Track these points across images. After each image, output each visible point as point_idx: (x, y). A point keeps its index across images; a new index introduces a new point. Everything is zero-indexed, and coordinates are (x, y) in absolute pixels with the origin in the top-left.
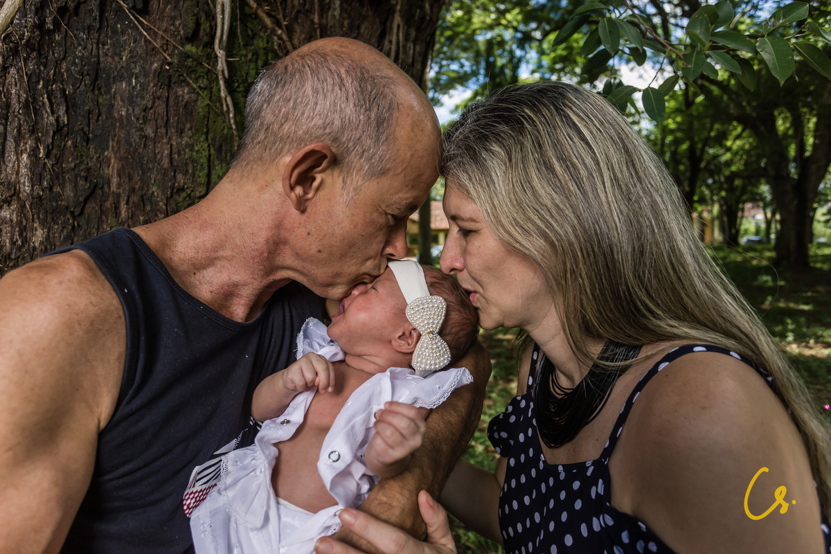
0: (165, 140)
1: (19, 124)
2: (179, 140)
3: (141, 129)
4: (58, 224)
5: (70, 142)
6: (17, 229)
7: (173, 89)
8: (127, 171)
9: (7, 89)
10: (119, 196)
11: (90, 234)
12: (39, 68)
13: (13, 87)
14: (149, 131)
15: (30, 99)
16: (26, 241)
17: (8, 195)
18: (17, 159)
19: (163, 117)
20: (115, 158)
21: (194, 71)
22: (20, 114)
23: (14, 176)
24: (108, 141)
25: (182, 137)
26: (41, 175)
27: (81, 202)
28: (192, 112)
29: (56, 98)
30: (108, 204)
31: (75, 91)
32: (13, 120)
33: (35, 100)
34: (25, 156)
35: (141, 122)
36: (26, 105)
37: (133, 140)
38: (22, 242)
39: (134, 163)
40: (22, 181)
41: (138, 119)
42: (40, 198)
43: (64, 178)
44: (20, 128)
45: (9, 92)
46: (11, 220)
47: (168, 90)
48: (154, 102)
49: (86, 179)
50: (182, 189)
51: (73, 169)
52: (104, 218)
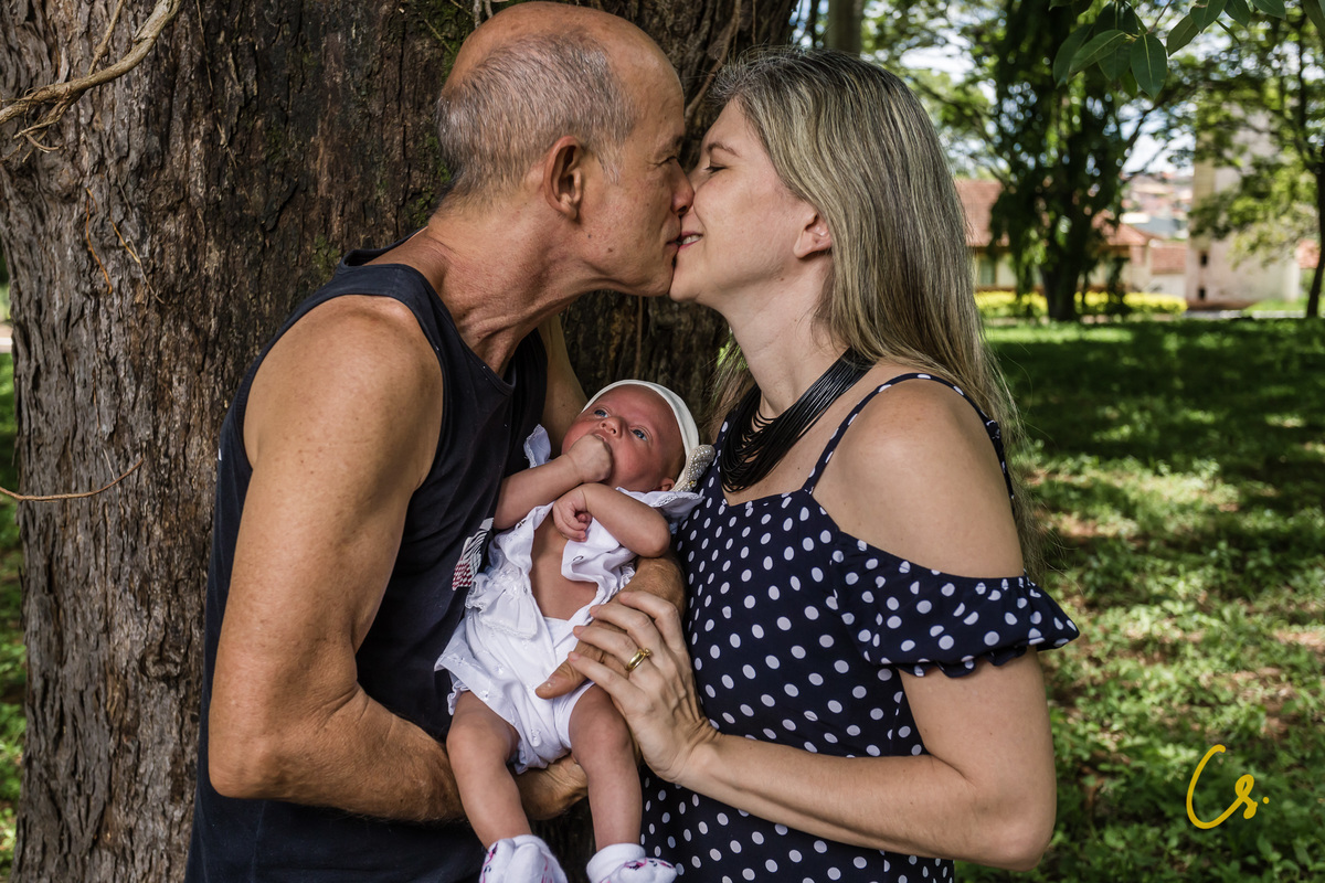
0: (396, 121)
1: (191, 95)
2: (416, 119)
3: (364, 105)
4: (241, 243)
5: (259, 122)
6: (185, 250)
7: (409, 43)
8: (342, 166)
9: (176, 44)
10: (329, 202)
11: (286, 259)
12: (219, 13)
13: (183, 40)
14: (375, 107)
15: (207, 59)
16: (196, 268)
17: (176, 199)
18: (186, 146)
19: (394, 86)
20: (326, 146)
21: (439, 13)
22: (191, 80)
23: (183, 172)
24: (315, 121)
25: (420, 115)
26: (219, 170)
27: (276, 212)
28: (434, 77)
29: (242, 56)
30: (313, 215)
31: (268, 46)
32: (182, 90)
33: (214, 61)
34: (197, 142)
35: (363, 93)
36: (201, 68)
37: (351, 120)
38: (191, 268)
39: (353, 155)
40: (193, 179)
41: (359, 89)
42: (217, 203)
43: (252, 175)
44: (192, 100)
45: (177, 48)
46: (177, 237)
47: (402, 44)
48: (382, 64)
49: (282, 176)
50: (418, 194)
51: (265, 162)
52: (307, 235)
